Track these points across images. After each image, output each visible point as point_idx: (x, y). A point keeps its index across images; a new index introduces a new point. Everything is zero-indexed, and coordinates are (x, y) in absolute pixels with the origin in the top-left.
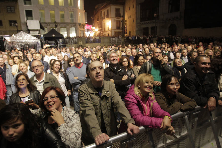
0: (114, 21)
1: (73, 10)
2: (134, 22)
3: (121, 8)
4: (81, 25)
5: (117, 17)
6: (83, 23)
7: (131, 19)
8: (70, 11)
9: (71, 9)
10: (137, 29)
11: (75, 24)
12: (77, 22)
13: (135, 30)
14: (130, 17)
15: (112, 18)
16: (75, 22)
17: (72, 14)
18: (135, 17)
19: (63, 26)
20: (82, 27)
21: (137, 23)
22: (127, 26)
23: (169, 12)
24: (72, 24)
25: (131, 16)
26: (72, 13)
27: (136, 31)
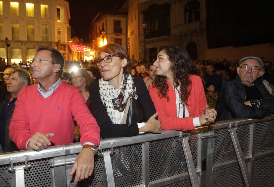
0: (112, 39)
1: (47, 22)
2: (136, 40)
3: (122, 19)
4: (59, 45)
5: (115, 34)
6: (64, 43)
7: (134, 36)
8: (42, 25)
9: (45, 22)
10: (140, 51)
11: (50, 44)
12: (53, 40)
13: (138, 52)
14: (132, 33)
15: (108, 35)
16: (50, 40)
17: (46, 29)
18: (138, 32)
19: (31, 46)
20: (62, 47)
21: (140, 42)
22: (129, 46)
23: (185, 23)
24: (45, 43)
25: (133, 31)
26: (47, 27)
27: (140, 54)
